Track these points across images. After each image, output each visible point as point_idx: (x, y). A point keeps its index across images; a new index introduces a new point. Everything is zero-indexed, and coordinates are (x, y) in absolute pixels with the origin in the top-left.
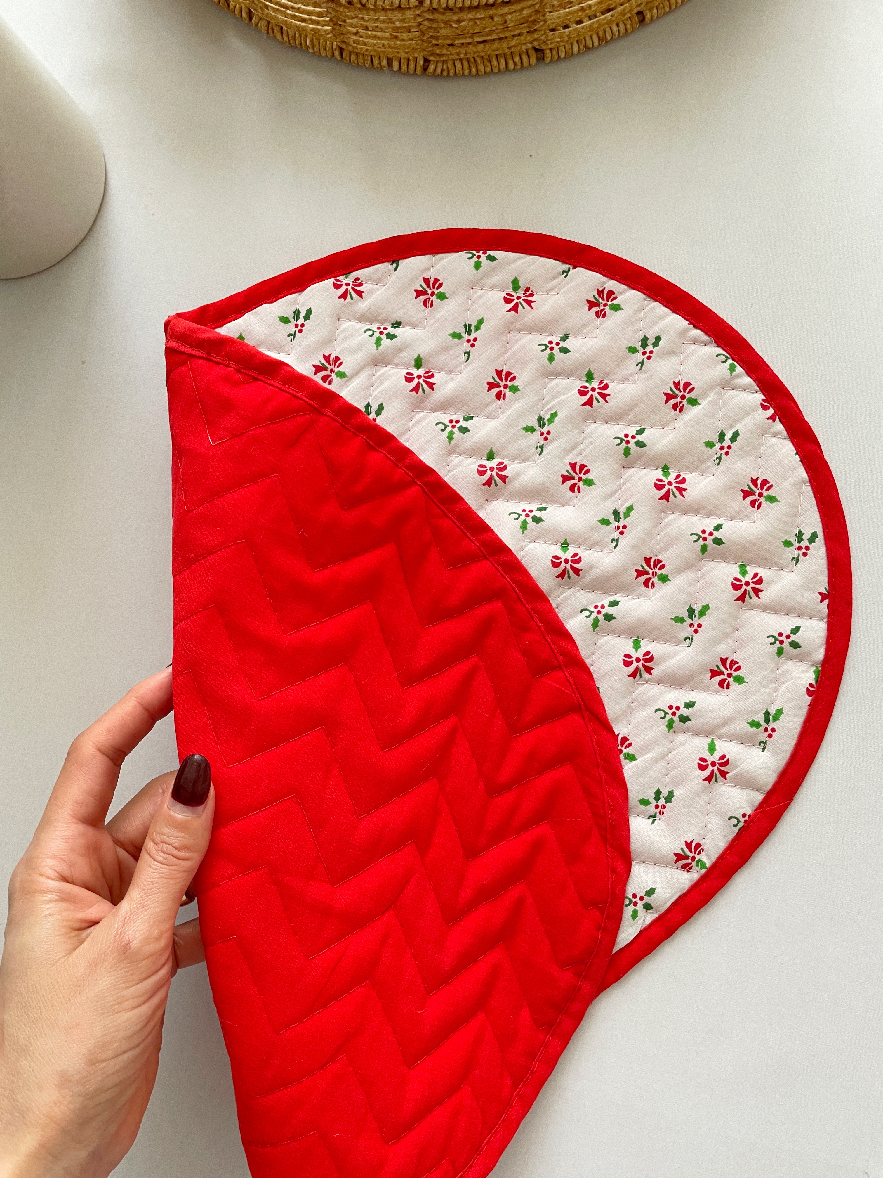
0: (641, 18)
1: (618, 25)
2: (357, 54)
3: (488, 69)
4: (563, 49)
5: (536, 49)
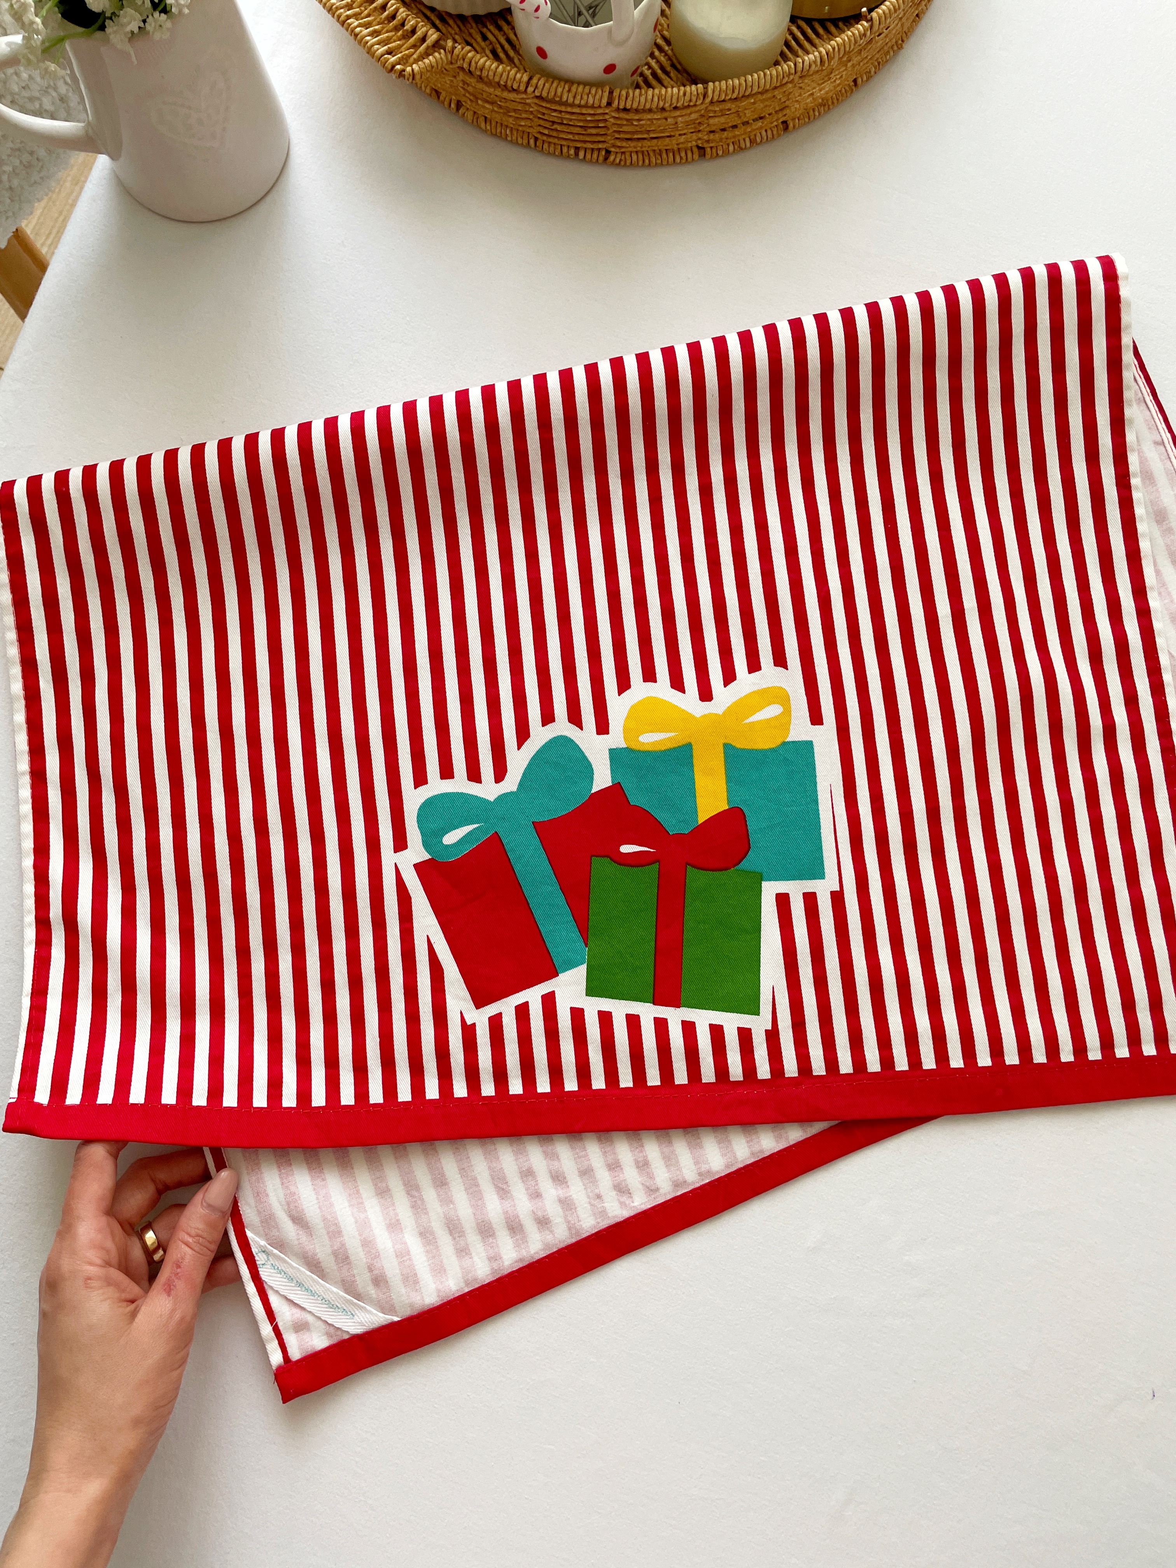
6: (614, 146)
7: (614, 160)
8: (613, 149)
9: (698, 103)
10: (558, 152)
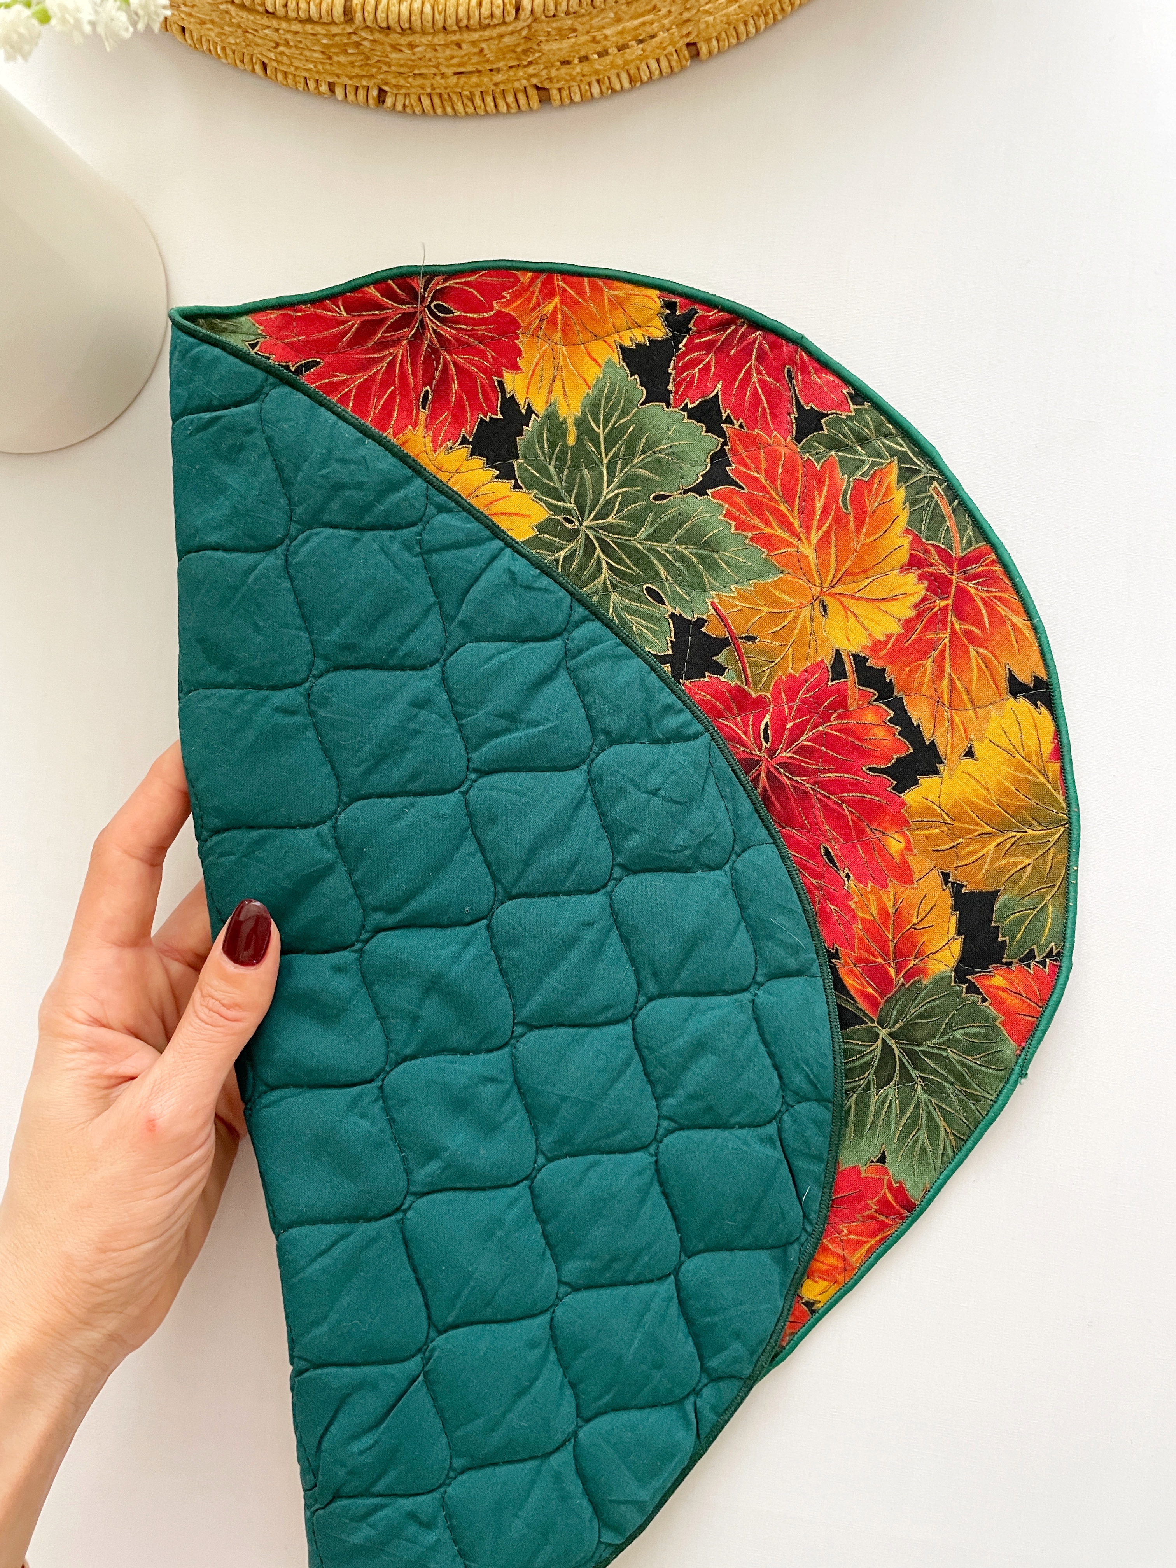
0: (694, 52)
1: (658, 61)
2: (285, 74)
3: (470, 110)
4: (577, 91)
5: (538, 88)
6: (386, 84)
7: (394, 105)
8: (386, 88)
9: (507, 20)
10: (301, 86)
